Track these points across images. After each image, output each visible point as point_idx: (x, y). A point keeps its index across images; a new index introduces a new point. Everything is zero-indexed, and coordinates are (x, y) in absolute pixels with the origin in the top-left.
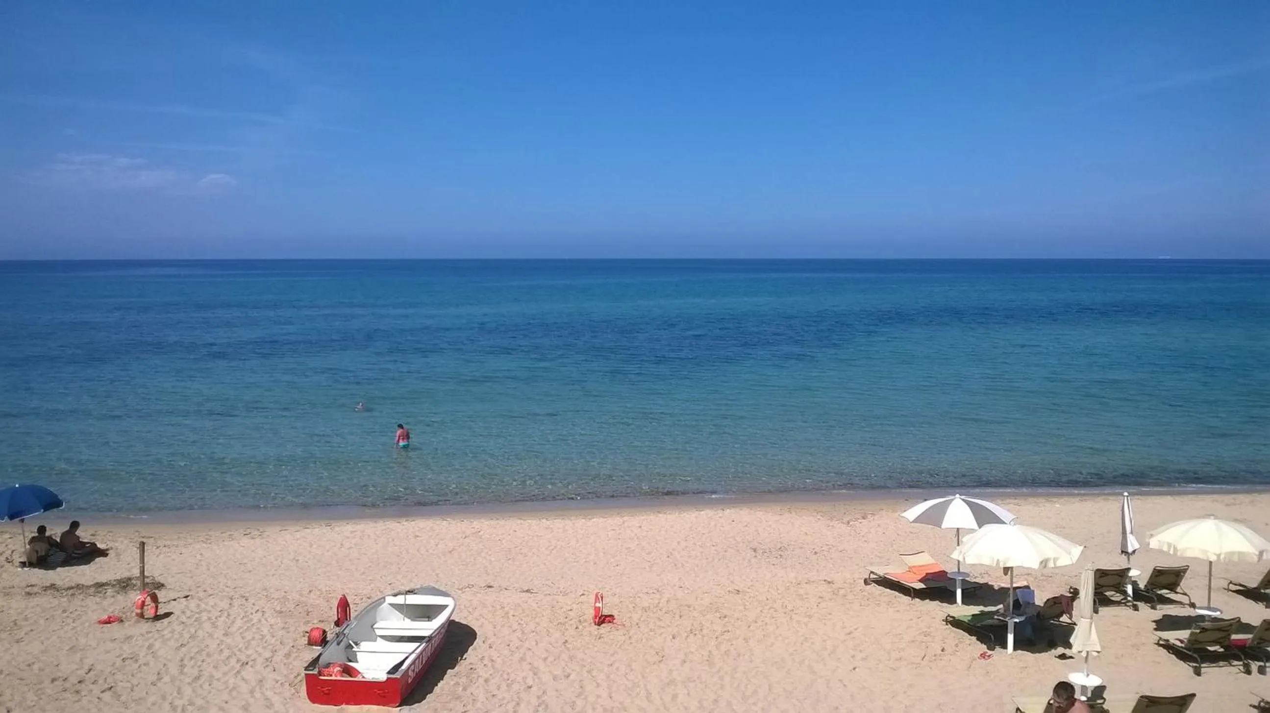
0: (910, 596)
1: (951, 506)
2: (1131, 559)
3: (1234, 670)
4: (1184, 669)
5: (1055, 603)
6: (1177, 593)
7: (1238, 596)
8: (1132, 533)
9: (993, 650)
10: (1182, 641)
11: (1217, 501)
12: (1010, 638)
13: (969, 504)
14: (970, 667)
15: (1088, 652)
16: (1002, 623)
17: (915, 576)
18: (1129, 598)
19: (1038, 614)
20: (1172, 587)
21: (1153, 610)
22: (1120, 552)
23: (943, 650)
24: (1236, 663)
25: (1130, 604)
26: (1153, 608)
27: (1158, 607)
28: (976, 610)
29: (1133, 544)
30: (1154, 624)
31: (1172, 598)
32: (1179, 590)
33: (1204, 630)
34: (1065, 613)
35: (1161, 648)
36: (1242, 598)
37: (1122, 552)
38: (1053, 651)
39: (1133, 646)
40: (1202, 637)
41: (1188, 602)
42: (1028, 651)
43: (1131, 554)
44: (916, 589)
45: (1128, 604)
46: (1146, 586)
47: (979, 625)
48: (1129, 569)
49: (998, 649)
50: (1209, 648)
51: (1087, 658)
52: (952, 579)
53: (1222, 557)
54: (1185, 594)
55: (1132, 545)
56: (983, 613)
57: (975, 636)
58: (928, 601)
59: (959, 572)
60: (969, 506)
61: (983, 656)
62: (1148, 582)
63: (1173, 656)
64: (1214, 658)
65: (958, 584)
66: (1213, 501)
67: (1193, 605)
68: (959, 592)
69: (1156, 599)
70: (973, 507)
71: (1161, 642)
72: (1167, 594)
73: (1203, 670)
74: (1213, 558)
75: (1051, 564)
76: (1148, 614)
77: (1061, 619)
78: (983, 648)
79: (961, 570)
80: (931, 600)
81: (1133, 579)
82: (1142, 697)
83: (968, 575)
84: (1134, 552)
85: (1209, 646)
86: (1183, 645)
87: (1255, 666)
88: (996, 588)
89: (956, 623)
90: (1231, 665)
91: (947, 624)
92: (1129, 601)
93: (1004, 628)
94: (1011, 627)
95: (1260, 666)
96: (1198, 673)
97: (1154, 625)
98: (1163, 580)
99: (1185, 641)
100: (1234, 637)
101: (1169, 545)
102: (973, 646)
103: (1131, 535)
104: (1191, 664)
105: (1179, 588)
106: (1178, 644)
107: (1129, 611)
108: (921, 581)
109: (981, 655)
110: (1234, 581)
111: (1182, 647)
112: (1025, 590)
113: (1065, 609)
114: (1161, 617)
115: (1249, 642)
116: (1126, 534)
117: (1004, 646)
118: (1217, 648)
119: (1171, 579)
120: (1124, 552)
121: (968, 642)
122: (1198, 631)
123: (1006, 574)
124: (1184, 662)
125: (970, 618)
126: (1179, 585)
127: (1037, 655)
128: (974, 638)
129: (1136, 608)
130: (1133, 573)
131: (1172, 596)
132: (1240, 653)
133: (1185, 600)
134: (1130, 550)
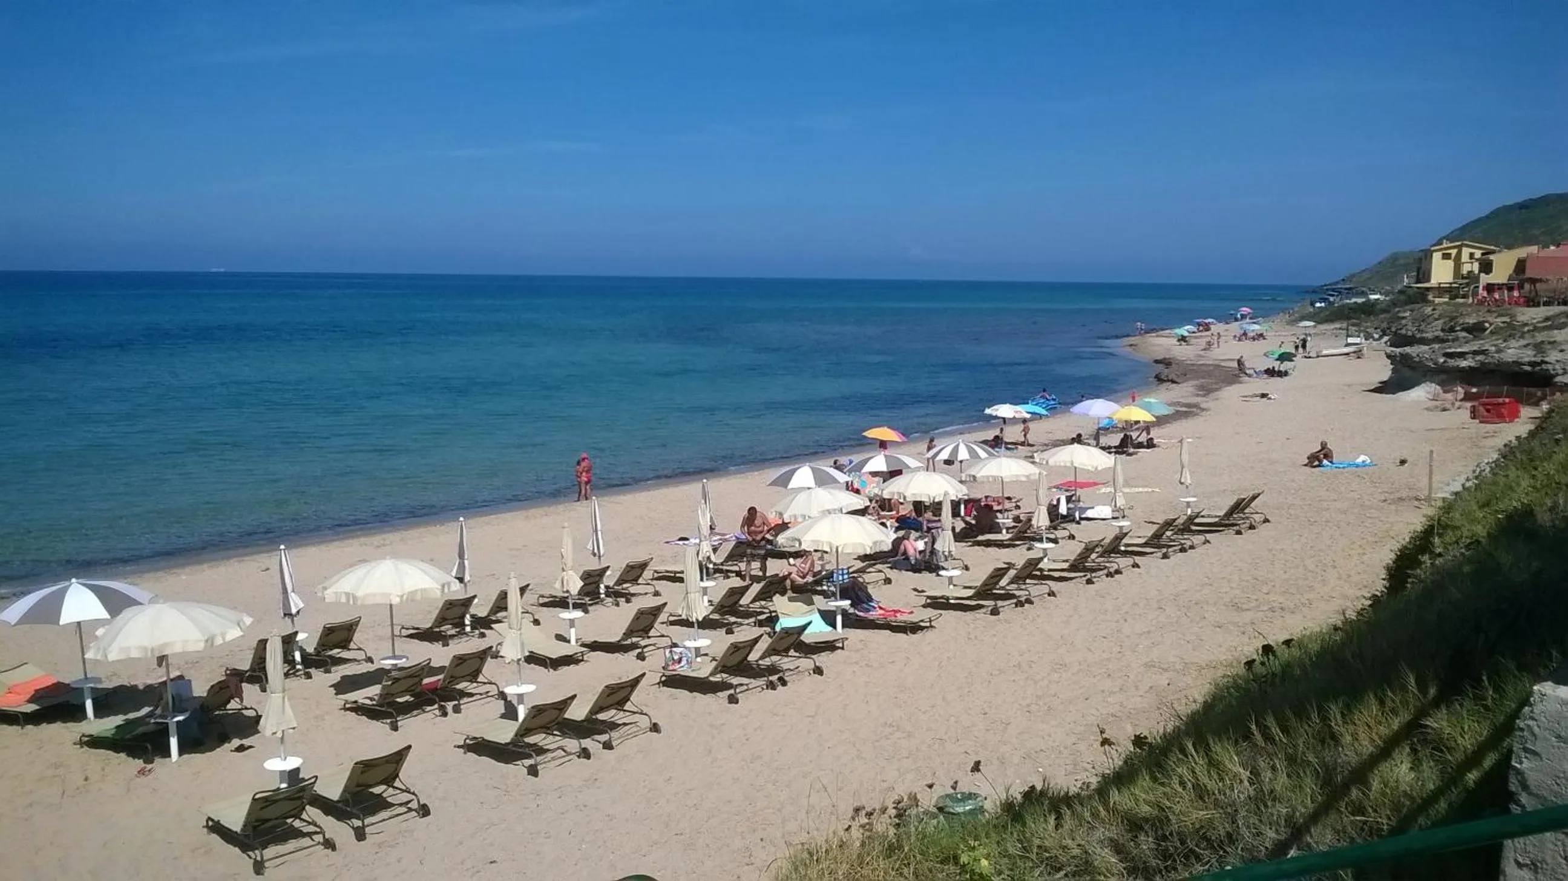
0: (18, 724)
1: (67, 594)
2: (295, 622)
3: (430, 715)
4: (380, 727)
5: (221, 689)
6: (349, 650)
7: (412, 640)
8: (293, 591)
9: (152, 762)
10: (371, 699)
11: (366, 545)
12: (174, 742)
13: (93, 589)
14: (129, 790)
15: (283, 731)
16: (161, 727)
17: (18, 697)
18: (299, 667)
19: (202, 706)
20: (344, 645)
21: (327, 675)
22: (282, 615)
23: (86, 779)
24: (429, 708)
25: (302, 672)
26: (328, 671)
27: (333, 669)
28: (118, 720)
29: (296, 603)
30: (332, 689)
31: (344, 657)
32: (352, 645)
33: (396, 680)
34: (233, 698)
35: (348, 712)
36: (416, 641)
37: (285, 615)
38: (226, 745)
39: (316, 717)
40: (393, 690)
41: (364, 657)
42: (195, 753)
43: (296, 616)
44: (27, 713)
45: (298, 674)
46: (315, 649)
47: (128, 736)
48: (296, 633)
49: (158, 761)
50: (399, 700)
51: (282, 738)
52: (77, 689)
53: (405, 597)
54: (360, 649)
55: (296, 605)
56: (129, 723)
57: (123, 752)
58: (44, 725)
59: (86, 678)
60: (93, 591)
61: (142, 772)
62: (318, 644)
63: (364, 717)
64: (406, 709)
65: (87, 693)
66: (361, 545)
67: (370, 660)
68: (89, 704)
69: (329, 661)
70: (98, 591)
71: (348, 706)
72: (339, 653)
73: (399, 724)
74: (396, 601)
75: (219, 641)
76: (323, 680)
77: (228, 707)
78: (139, 763)
79: (89, 676)
80: (49, 722)
81: (300, 644)
82: (356, 764)
83: (99, 680)
84: (298, 612)
85: (400, 697)
86: (374, 703)
87: (450, 706)
88: (141, 687)
89: (94, 742)
90: (424, 712)
91: (82, 747)
92: (299, 670)
93: (162, 733)
94: (173, 729)
95: (455, 705)
96: (395, 728)
97: (332, 691)
98: (335, 638)
99: (376, 698)
100: (426, 681)
101: (347, 594)
102: (126, 765)
103: (293, 594)
104: (384, 721)
105: (352, 643)
106: (368, 702)
107: (303, 681)
108: (30, 701)
109: (139, 772)
110: (408, 625)
111: (373, 705)
112: (179, 682)
113: (234, 692)
114: (339, 679)
115: (440, 683)
116: (287, 592)
117: (167, 754)
118: (407, 698)
119: (344, 635)
120: (288, 614)
121: (117, 761)
122: (390, 683)
123: (160, 665)
124: (377, 720)
125: (113, 732)
126: (351, 640)
127: (208, 754)
128: (123, 755)
129: (309, 676)
130: (300, 637)
131: (345, 654)
132: (434, 697)
133: (360, 655)
134: (294, 611)
